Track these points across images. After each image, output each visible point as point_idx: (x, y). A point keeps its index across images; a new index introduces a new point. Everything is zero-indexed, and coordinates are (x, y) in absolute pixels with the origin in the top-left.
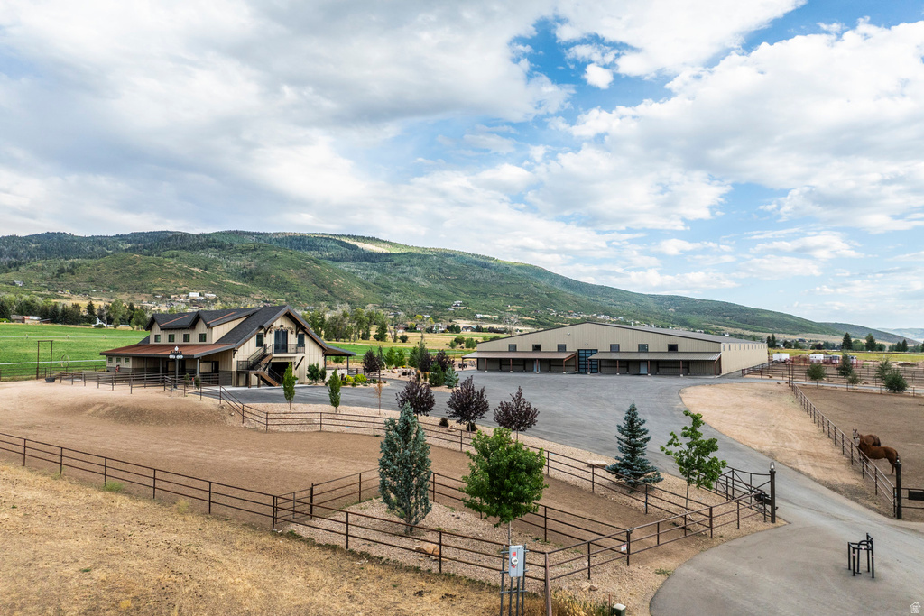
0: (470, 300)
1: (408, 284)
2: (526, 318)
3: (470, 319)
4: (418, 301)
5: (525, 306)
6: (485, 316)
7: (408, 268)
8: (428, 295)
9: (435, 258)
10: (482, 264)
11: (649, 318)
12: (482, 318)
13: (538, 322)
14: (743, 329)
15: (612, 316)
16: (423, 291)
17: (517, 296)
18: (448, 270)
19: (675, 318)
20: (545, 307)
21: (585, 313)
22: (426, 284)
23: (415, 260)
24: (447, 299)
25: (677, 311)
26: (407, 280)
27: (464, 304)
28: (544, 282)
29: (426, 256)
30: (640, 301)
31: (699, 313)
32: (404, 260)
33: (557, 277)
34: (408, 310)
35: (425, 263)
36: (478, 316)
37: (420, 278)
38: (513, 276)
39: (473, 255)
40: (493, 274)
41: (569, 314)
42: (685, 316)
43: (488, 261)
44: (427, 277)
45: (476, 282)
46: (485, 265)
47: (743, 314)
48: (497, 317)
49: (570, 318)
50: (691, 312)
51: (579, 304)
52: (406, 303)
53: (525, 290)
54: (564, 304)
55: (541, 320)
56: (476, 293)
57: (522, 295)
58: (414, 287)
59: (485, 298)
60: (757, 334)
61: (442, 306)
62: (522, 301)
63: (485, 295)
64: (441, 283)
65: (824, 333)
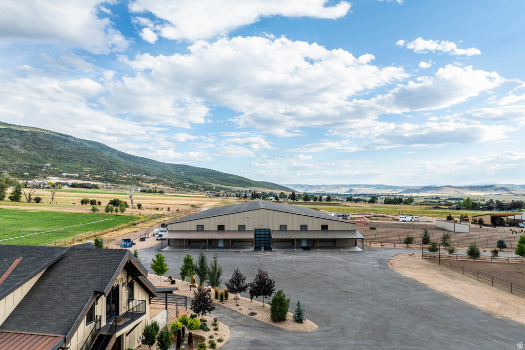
0: (56, 163)
1: (8, 150)
2: (97, 176)
3: (58, 176)
4: (17, 163)
5: (94, 168)
6: (69, 174)
7: (8, 139)
8: (24, 159)
9: (29, 133)
10: (64, 139)
11: (171, 177)
12: (67, 176)
13: (106, 179)
14: (221, 184)
15: (151, 176)
16: (20, 156)
17: (89, 162)
18: (40, 143)
19: (185, 178)
20: (108, 169)
21: (134, 174)
22: (23, 151)
23: (14, 134)
24: (39, 162)
25: (185, 173)
26: (7, 147)
27: (52, 166)
28: (107, 154)
29: (22, 132)
30: (165, 167)
31: (197, 175)
32: (5, 133)
33: (114, 151)
34: (9, 169)
35: (22, 136)
36: (64, 174)
37: (18, 147)
38: (86, 149)
39: (57, 133)
40: (73, 146)
41: (125, 174)
42: (190, 176)
43: (68, 138)
44: (23, 146)
45: (60, 151)
46: (66, 141)
47: (220, 176)
48: (77, 175)
49: (126, 176)
50: (193, 174)
51: (129, 168)
52: (7, 163)
53: (94, 158)
54: (120, 168)
55: (107, 177)
56: (61, 159)
57: (92, 161)
58: (13, 152)
59: (67, 162)
60: (227, 187)
61: (36, 167)
62: (92, 165)
63: (67, 160)
64: (35, 151)
65: (259, 187)
